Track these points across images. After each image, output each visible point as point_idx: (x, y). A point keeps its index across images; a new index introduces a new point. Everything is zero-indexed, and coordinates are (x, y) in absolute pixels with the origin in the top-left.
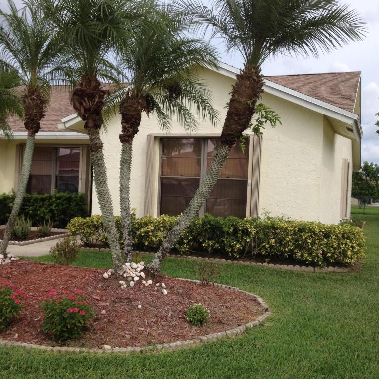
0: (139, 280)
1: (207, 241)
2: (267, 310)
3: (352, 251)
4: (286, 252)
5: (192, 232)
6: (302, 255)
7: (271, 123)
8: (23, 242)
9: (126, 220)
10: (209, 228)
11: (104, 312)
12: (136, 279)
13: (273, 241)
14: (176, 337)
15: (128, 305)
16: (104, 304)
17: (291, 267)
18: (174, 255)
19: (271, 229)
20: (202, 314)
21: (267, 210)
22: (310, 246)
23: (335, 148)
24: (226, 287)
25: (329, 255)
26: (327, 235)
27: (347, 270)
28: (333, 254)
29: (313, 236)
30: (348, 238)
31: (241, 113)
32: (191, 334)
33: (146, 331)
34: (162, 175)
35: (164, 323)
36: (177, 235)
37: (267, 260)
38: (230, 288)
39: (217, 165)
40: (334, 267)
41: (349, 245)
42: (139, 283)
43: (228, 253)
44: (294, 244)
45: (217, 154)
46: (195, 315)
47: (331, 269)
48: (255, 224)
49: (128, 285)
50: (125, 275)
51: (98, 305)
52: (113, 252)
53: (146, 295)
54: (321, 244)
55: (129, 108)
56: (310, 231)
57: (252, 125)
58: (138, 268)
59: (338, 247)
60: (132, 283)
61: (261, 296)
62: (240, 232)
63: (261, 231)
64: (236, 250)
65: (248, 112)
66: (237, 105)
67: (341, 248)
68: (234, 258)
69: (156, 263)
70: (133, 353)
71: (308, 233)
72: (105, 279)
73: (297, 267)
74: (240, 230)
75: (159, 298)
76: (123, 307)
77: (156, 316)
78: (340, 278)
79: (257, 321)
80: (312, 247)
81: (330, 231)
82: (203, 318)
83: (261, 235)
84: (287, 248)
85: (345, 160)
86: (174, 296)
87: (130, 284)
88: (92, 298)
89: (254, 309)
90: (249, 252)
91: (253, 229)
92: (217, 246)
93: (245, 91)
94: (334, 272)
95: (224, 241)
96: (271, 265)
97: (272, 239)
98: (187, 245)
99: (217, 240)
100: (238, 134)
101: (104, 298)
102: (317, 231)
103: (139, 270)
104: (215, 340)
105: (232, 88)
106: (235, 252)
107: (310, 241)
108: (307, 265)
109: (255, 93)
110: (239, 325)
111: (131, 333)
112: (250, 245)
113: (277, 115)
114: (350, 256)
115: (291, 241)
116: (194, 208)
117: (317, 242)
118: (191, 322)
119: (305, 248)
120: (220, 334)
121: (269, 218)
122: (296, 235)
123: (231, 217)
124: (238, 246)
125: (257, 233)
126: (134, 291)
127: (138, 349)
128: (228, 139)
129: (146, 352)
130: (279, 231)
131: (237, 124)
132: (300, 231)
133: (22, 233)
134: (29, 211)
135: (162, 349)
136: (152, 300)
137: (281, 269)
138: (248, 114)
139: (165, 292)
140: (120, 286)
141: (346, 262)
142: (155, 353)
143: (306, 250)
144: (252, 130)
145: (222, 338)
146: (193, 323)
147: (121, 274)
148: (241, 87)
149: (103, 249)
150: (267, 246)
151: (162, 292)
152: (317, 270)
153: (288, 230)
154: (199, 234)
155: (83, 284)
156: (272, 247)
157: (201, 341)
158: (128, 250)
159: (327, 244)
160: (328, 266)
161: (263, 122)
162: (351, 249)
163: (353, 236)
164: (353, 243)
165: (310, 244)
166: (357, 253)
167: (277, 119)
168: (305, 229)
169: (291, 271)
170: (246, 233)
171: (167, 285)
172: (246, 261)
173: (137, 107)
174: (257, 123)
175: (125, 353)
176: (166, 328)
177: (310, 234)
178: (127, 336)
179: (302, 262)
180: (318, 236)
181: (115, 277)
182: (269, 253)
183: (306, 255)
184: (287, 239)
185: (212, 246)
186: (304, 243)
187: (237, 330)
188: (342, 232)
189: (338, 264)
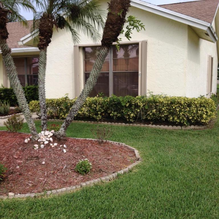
0: (48, 143)
1: (113, 112)
2: (138, 160)
3: (206, 115)
4: (163, 117)
5: (103, 107)
6: (173, 119)
7: (137, 28)
8: (4, 117)
9: (42, 103)
10: (114, 104)
11: (18, 167)
12: (46, 142)
13: (154, 110)
14: (65, 184)
15: (36, 162)
16: (19, 161)
17: (166, 127)
18: (93, 122)
19: (153, 103)
20: (85, 167)
21: (151, 91)
22: (178, 113)
23: (200, 48)
24: (116, 143)
25: (191, 118)
26: (189, 105)
27: (204, 127)
28: (193, 117)
29: (180, 106)
30: (204, 106)
31: (114, 22)
32: (76, 181)
33: (44, 180)
34: (86, 71)
35: (58, 174)
36: (75, 111)
37: (151, 122)
38: (119, 144)
39: (100, 62)
40: (195, 126)
41: (204, 111)
42: (48, 145)
43: (126, 119)
44: (168, 112)
45: (99, 54)
46: (81, 167)
47: (192, 127)
48: (143, 100)
49: (39, 147)
50: (39, 140)
51: (15, 162)
52: (29, 125)
53: (51, 154)
54: (185, 111)
55: (43, 25)
56: (178, 103)
57: (123, 31)
58: (49, 135)
59: (197, 112)
60: (42, 146)
61: (138, 149)
62: (133, 106)
63: (147, 105)
64: (131, 117)
65: (119, 22)
66: (111, 17)
67: (199, 113)
68: (130, 122)
69: (62, 131)
70: (29, 198)
71: (177, 104)
72: (25, 143)
73: (170, 127)
74: (133, 105)
75: (60, 155)
76: (32, 163)
77: (55, 169)
78: (197, 133)
79: (127, 169)
80: (180, 113)
81: (191, 102)
82: (86, 169)
83: (147, 107)
84: (164, 114)
85: (210, 56)
86: (71, 154)
87: (41, 147)
88: (13, 157)
89: (129, 159)
90: (140, 118)
91: (142, 104)
92: (119, 115)
93: (117, 6)
94: (194, 129)
95: (123, 112)
96: (154, 126)
97: (154, 109)
98: (100, 115)
99: (119, 111)
100: (113, 38)
101: (20, 157)
102: (182, 103)
103: (49, 136)
104: (92, 185)
105: (108, 5)
106: (131, 119)
107: (178, 110)
108: (177, 125)
109: (124, 7)
110: (113, 173)
111: (33, 182)
112: (140, 114)
113: (142, 24)
114: (205, 118)
115: (166, 110)
116: (85, 92)
117: (183, 110)
118: (78, 172)
119: (175, 114)
120: (96, 181)
121: (153, 96)
122: (169, 106)
123: (128, 96)
124: (132, 115)
125: (144, 105)
126: (43, 151)
127: (33, 195)
128: (106, 42)
129: (39, 197)
130: (158, 104)
131: (112, 31)
132: (172, 103)
133: (4, 111)
134: (12, 97)
135: (51, 194)
136: (54, 157)
137: (160, 128)
138: (120, 23)
139: (65, 151)
140: (33, 148)
141: (203, 122)
142: (45, 198)
143: (176, 115)
144: (124, 35)
145: (98, 183)
146: (80, 173)
147: (36, 139)
148: (114, 3)
149: (50, 119)
150: (151, 114)
151: (63, 151)
152: (183, 128)
153: (164, 103)
154: (108, 108)
155: (10, 148)
156: (153, 114)
157: (81, 186)
158: (43, 123)
159: (189, 111)
160: (190, 125)
161: (131, 29)
162: (206, 113)
163: (207, 105)
164: (207, 110)
165: (178, 112)
166: (210, 116)
167: (142, 27)
168: (175, 102)
169: (166, 129)
170: (137, 106)
171: (67, 146)
172: (138, 124)
173: (48, 24)
174: (127, 30)
175: (23, 198)
176: (59, 177)
177: (178, 105)
178: (29, 184)
179: (173, 124)
180: (184, 106)
181: (32, 142)
182: (152, 118)
183: (176, 118)
184: (163, 109)
185: (116, 115)
186: (174, 111)
187: (111, 176)
188: (199, 103)
189: (198, 123)
